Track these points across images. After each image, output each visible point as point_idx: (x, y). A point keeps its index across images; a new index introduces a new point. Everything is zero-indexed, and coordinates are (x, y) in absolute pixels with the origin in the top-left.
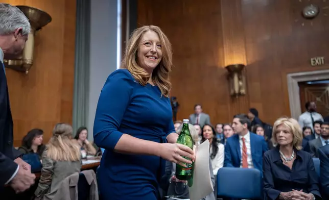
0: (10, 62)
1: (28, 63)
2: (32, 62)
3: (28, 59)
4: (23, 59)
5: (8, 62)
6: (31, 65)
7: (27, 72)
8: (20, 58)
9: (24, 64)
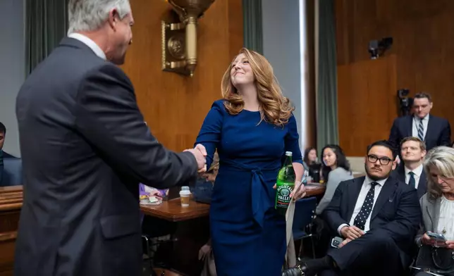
0: (173, 65)
1: (192, 63)
2: (196, 62)
3: (192, 58)
4: (186, 59)
5: (170, 65)
6: (195, 65)
7: (192, 75)
8: (182, 57)
9: (188, 65)
